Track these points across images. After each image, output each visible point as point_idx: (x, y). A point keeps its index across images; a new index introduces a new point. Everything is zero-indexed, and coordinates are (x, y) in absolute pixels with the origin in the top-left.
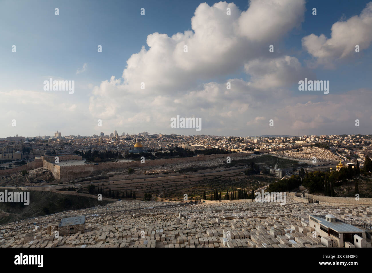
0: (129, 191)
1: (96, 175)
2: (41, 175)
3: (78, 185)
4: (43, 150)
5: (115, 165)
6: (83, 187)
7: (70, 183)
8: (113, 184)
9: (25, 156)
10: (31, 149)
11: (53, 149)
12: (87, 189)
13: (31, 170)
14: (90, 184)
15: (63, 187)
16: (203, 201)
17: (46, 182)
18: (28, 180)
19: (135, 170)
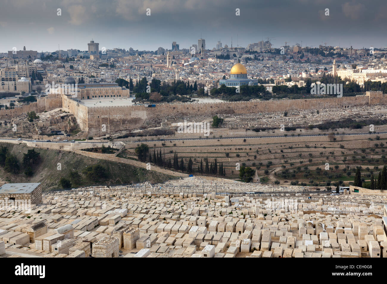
0: (211, 160)
1: (151, 127)
2: (58, 122)
3: (119, 144)
4: (64, 76)
5: (188, 108)
6: (127, 147)
7: (105, 139)
8: (182, 145)
9: (35, 87)
10: (45, 75)
11: (82, 74)
12: (135, 152)
13: (43, 113)
14: (140, 143)
15: (94, 145)
16: (355, 189)
17: (66, 135)
18: (37, 130)
19: (226, 119)
